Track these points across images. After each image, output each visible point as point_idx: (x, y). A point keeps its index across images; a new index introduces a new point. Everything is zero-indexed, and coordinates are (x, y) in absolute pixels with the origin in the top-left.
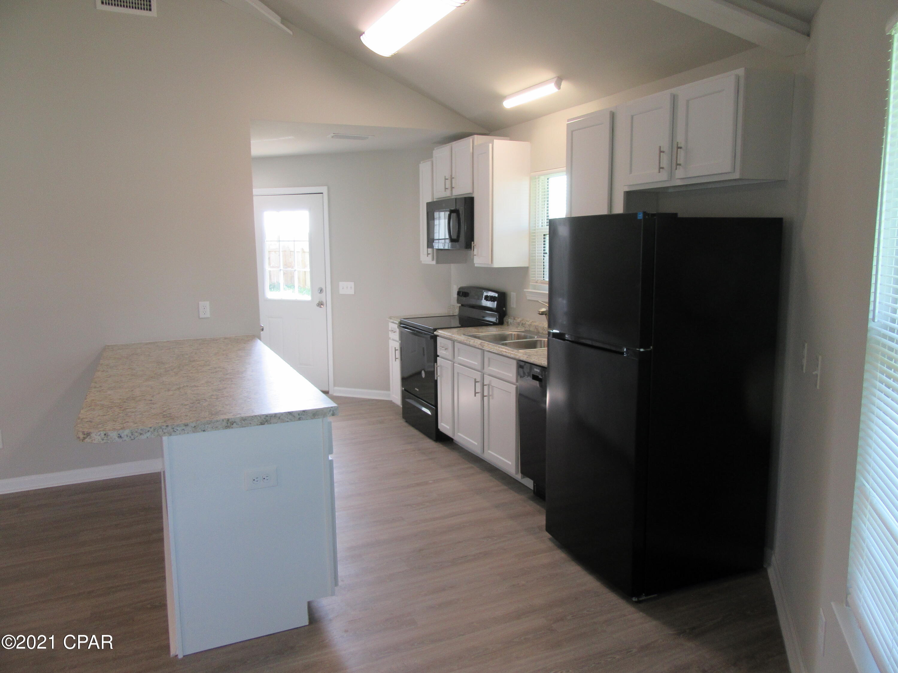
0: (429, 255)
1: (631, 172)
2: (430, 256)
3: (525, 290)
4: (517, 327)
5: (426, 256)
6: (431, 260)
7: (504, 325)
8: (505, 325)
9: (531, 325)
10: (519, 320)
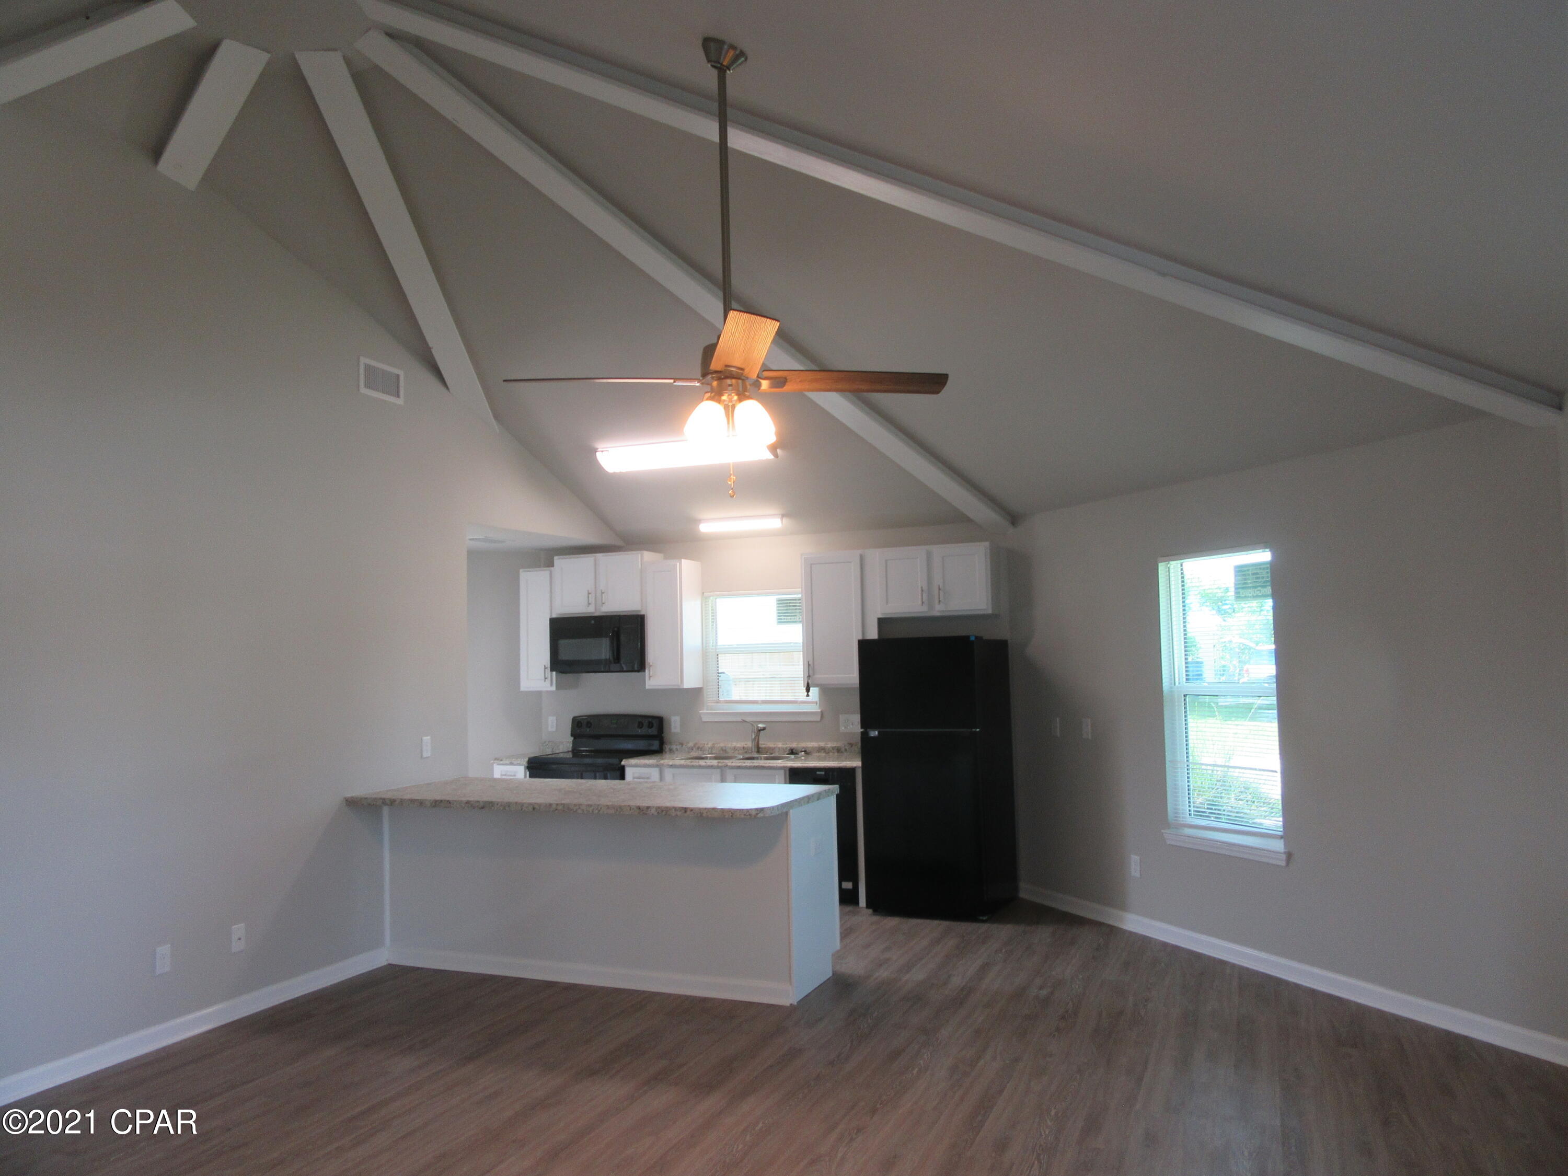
0: (546, 680)
1: (887, 603)
2: (548, 681)
3: (700, 712)
4: (689, 752)
5: (543, 681)
6: (549, 685)
7: (664, 752)
8: (666, 752)
9: (714, 747)
10: (691, 744)
